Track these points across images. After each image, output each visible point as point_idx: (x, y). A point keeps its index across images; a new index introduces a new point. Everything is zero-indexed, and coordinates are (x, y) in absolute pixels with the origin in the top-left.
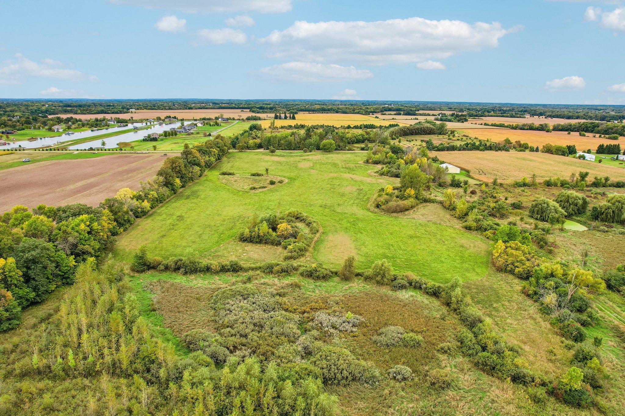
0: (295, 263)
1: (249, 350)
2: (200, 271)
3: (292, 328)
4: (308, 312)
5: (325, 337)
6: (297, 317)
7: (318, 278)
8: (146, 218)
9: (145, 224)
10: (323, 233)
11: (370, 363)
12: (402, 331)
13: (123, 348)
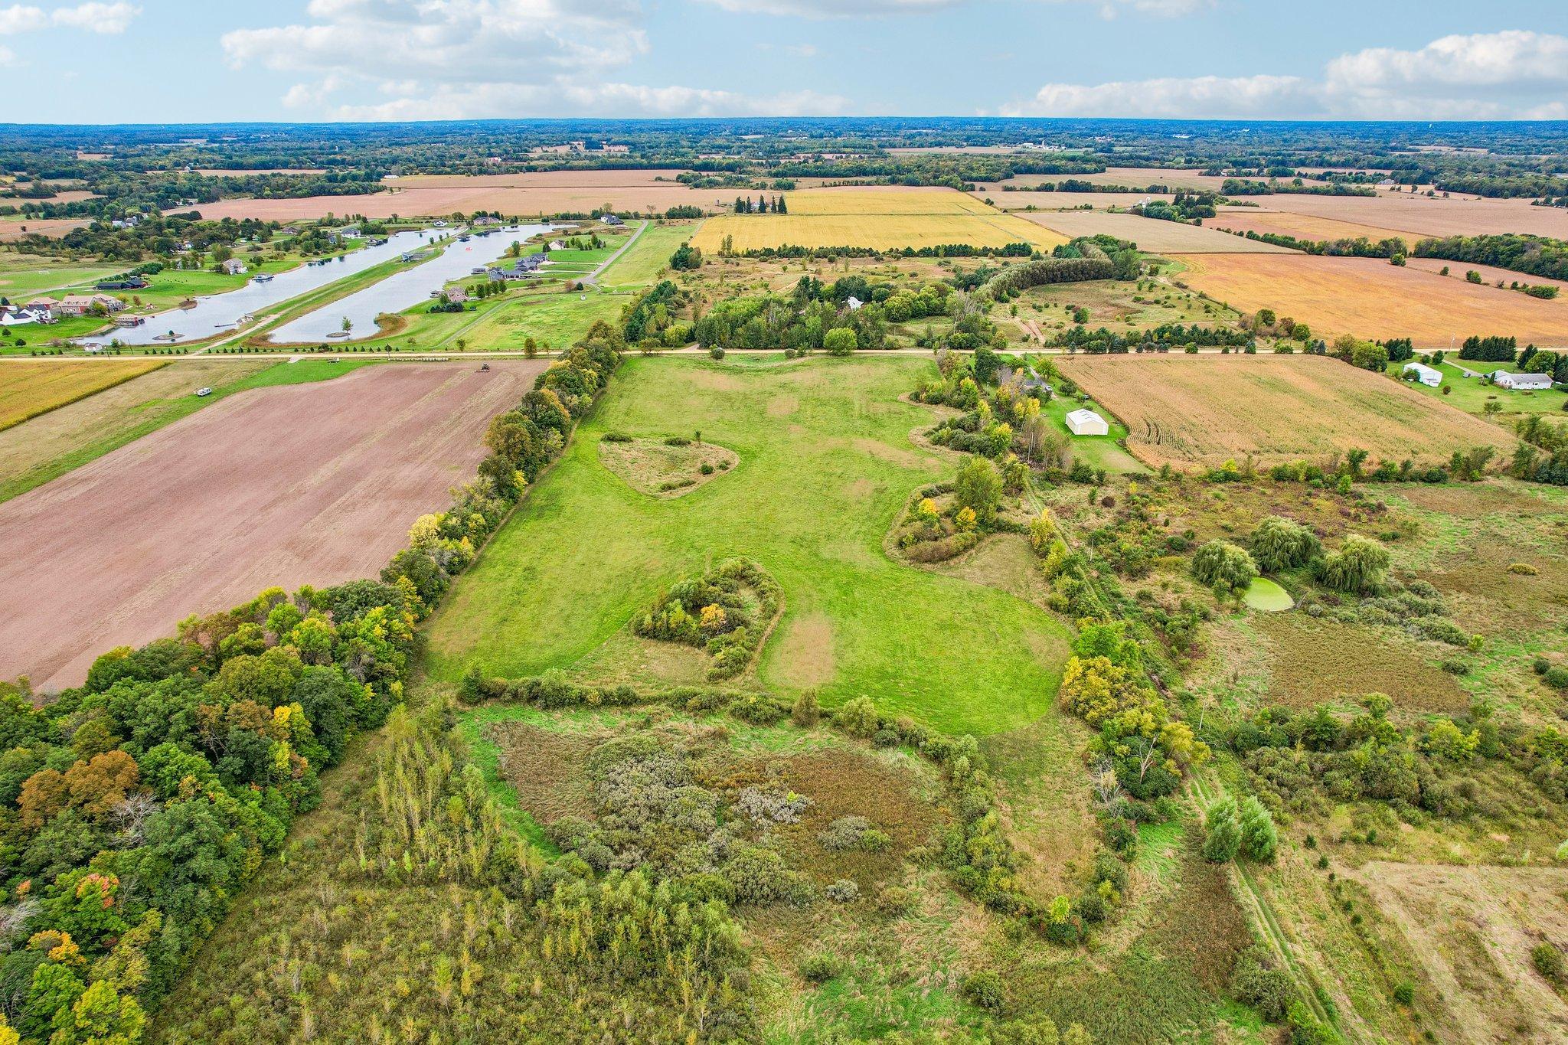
0: (725, 689)
1: (641, 852)
2: (569, 704)
3: (705, 816)
4: (733, 788)
5: (749, 833)
6: (714, 796)
7: (757, 722)
8: (468, 573)
9: (468, 586)
10: (785, 614)
11: (803, 875)
12: (863, 825)
13: (473, 850)
